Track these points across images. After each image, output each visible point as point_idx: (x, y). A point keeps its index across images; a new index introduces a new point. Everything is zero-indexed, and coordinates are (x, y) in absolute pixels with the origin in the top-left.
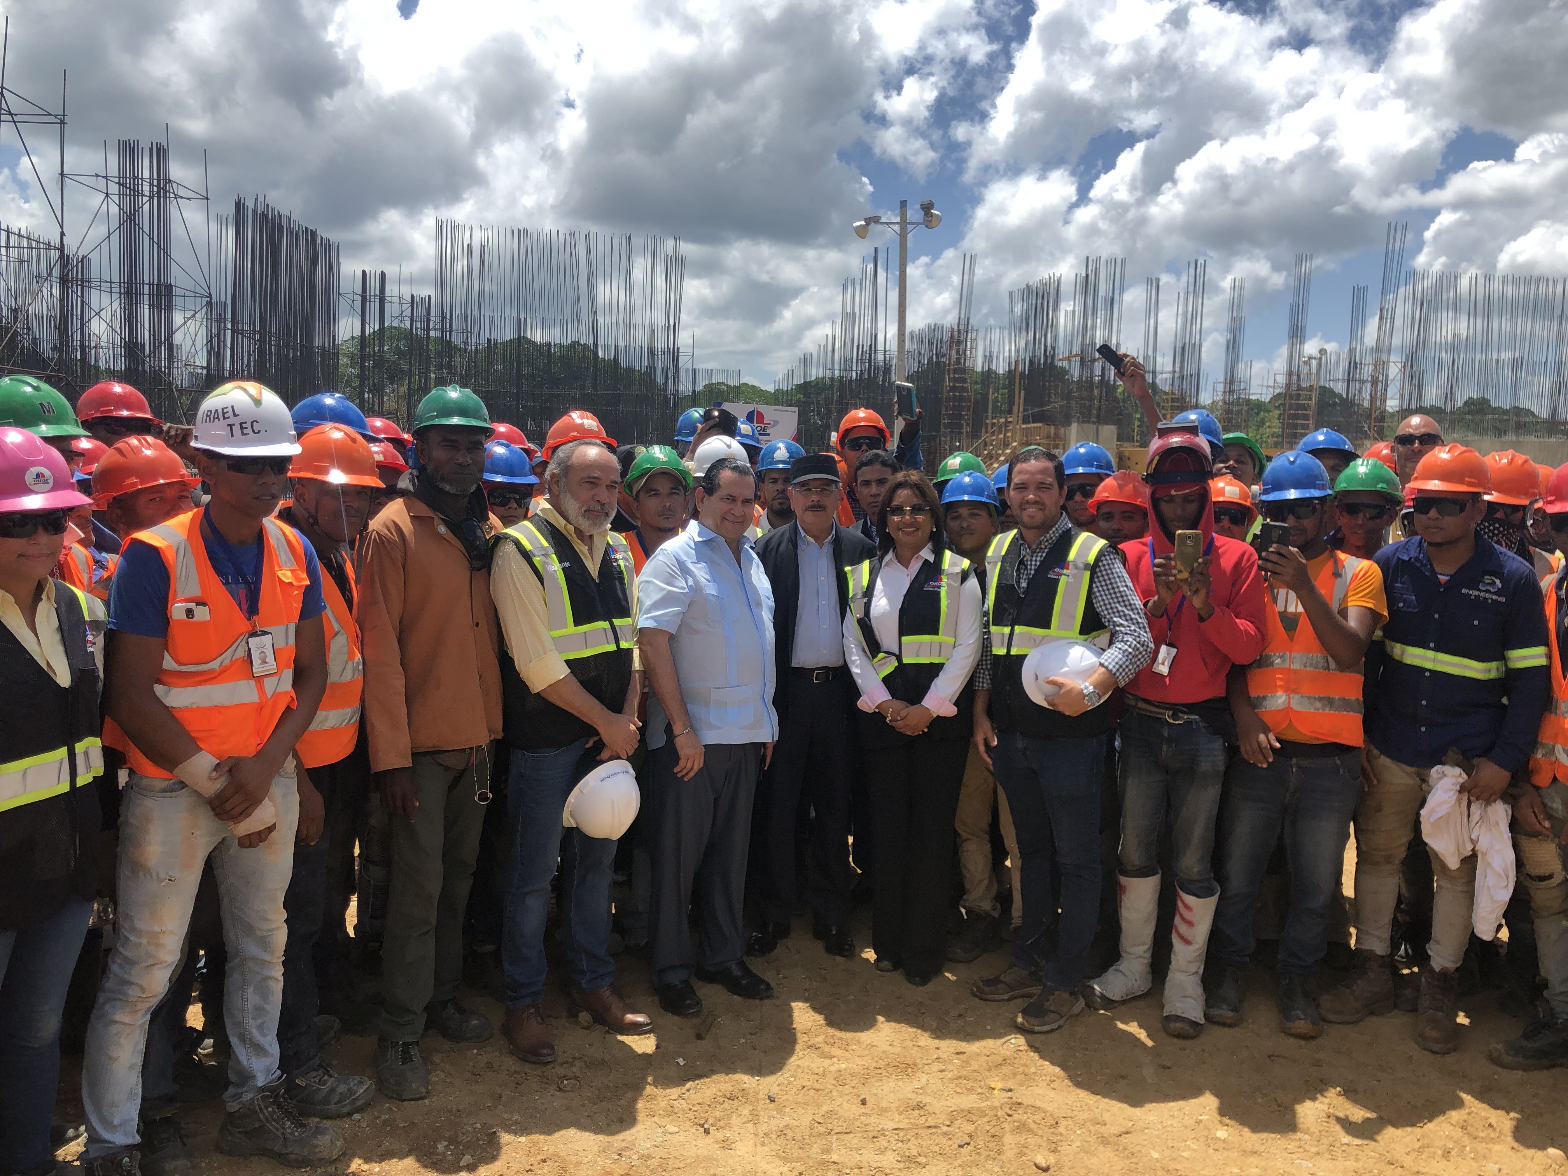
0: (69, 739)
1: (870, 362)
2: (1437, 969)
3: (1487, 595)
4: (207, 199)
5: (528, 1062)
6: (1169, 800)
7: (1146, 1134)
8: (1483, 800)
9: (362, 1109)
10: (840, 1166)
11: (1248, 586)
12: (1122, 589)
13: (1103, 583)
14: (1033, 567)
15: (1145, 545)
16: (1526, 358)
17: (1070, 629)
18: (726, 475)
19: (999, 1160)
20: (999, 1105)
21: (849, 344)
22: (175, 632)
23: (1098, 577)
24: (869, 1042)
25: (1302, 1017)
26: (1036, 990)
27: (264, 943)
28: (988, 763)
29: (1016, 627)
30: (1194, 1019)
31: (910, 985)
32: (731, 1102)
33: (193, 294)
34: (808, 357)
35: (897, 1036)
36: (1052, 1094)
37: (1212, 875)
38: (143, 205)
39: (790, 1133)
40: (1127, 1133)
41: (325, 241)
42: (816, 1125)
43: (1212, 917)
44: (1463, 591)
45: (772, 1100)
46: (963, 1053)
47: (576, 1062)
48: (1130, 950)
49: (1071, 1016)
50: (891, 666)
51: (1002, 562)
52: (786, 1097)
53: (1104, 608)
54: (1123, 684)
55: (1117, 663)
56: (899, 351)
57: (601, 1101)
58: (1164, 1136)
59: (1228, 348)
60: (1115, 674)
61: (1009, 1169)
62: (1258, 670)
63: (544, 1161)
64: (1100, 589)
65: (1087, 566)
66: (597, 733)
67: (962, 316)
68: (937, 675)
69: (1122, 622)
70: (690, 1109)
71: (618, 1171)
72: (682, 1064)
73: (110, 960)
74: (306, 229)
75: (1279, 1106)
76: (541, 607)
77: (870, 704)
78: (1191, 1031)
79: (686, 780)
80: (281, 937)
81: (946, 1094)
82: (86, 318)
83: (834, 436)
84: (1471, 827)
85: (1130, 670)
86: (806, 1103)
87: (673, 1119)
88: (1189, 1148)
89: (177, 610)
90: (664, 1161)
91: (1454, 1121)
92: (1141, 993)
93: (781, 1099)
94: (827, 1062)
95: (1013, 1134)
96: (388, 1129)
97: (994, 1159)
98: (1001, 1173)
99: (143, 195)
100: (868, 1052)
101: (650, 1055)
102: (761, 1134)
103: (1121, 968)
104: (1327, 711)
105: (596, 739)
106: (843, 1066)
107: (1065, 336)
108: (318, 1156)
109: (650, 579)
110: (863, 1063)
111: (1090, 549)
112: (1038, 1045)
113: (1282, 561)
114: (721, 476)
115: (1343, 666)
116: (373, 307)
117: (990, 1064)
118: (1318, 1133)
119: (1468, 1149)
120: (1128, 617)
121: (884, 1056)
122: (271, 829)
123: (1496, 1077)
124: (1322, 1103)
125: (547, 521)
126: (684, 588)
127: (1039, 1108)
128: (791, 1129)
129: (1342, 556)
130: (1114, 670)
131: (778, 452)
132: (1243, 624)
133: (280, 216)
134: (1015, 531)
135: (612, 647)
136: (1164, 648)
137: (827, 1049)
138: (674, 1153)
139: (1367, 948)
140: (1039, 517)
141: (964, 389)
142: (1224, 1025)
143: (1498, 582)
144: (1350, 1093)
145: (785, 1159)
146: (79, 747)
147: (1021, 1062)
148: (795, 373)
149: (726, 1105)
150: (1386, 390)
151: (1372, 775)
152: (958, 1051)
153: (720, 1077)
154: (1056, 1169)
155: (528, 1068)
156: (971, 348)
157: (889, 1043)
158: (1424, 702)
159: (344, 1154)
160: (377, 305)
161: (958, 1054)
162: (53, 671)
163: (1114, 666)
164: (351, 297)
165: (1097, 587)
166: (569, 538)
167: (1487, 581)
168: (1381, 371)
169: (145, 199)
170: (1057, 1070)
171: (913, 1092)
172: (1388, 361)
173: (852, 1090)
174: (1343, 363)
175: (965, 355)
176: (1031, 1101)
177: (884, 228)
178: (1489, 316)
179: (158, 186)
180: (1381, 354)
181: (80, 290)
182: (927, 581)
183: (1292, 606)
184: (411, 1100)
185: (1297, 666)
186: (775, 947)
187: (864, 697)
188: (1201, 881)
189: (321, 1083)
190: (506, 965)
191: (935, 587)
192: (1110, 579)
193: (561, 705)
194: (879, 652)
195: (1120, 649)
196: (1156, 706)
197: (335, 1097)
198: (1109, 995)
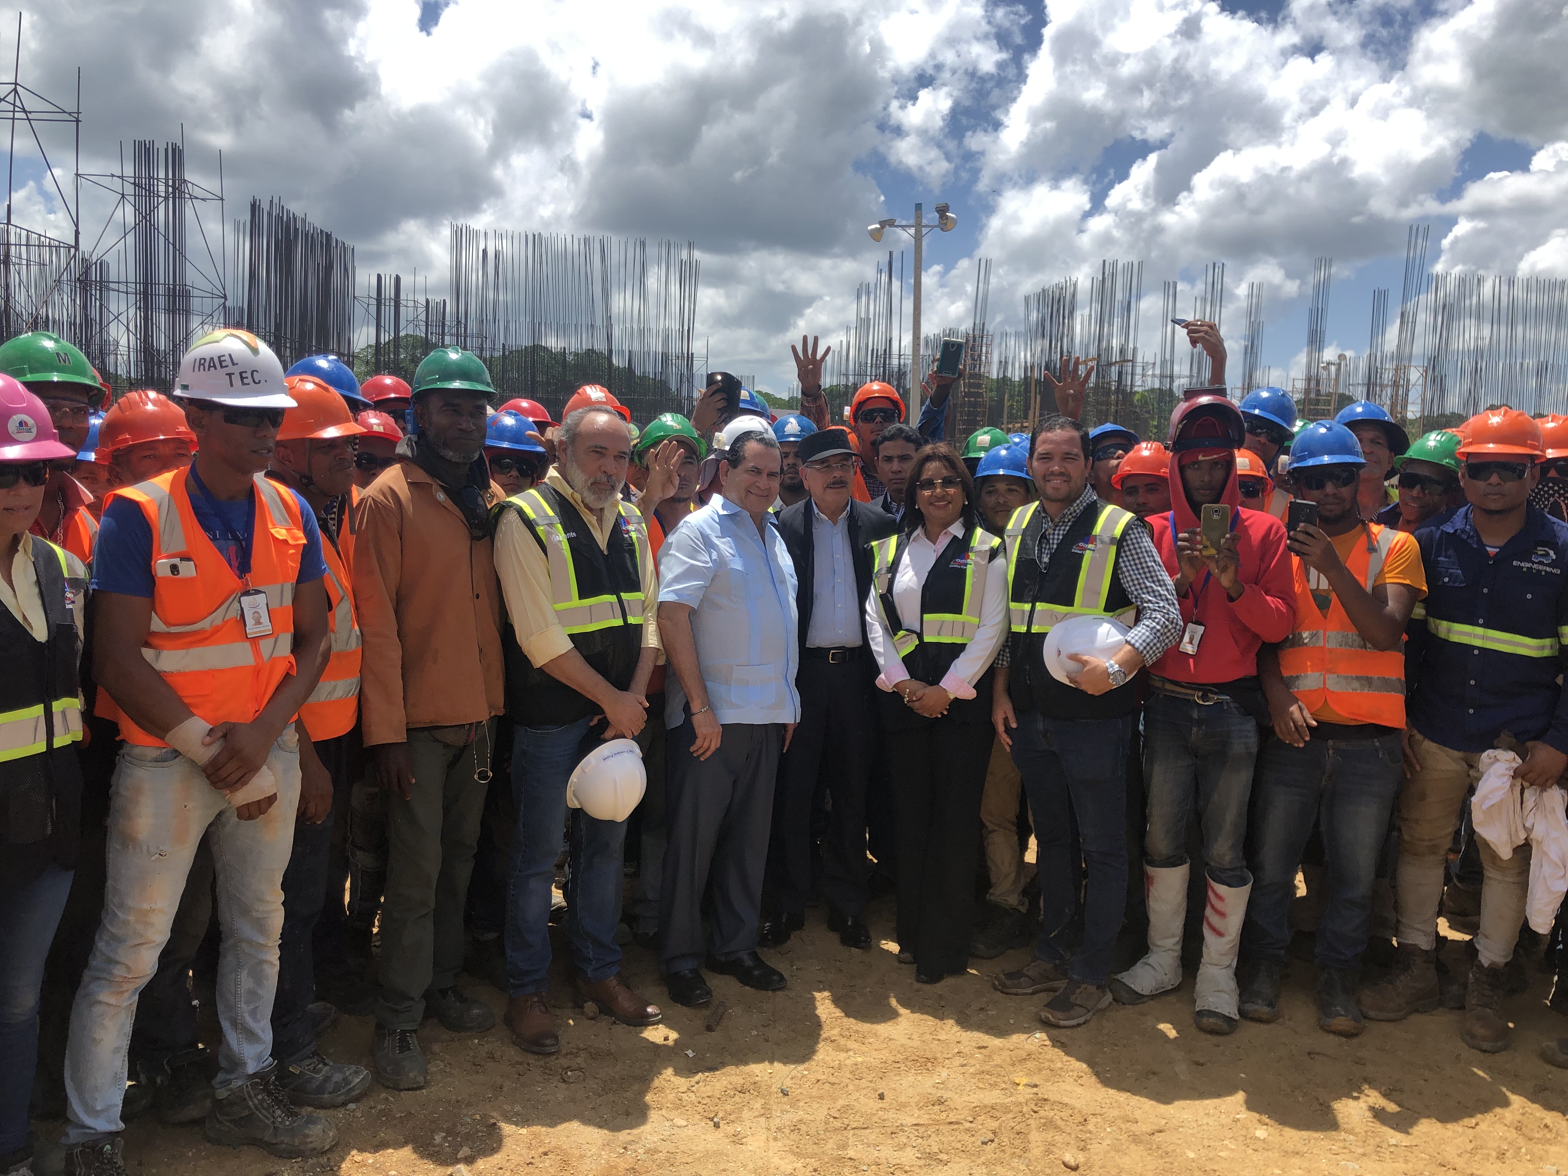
0: (46, 697)
1: (884, 367)
2: (1486, 963)
3: (1541, 567)
4: (222, 199)
5: (530, 1052)
6: (1197, 788)
7: (1180, 1132)
8: (1536, 785)
10: (856, 1163)
11: (1278, 560)
12: (1150, 564)
13: (1130, 558)
14: (1055, 541)
15: (1168, 519)
16: (1551, 361)
17: (1095, 606)
18: (751, 446)
19: (1026, 1158)
20: (1024, 1101)
21: (863, 352)
22: (162, 590)
23: (1125, 552)
24: (886, 1035)
25: (1343, 1013)
26: (1062, 984)
27: (260, 925)
28: (1006, 744)
29: (1038, 604)
30: (1227, 1014)
32: (742, 1095)
33: (211, 295)
35: (916, 1030)
36: (1079, 1090)
37: (1245, 862)
38: (158, 204)
39: (804, 1128)
40: (1160, 1132)
41: (340, 244)
42: (832, 1119)
43: (1245, 909)
44: (1515, 563)
45: (785, 1094)
46: (987, 1047)
47: (581, 1052)
48: (1159, 943)
49: (1098, 1011)
50: (910, 647)
51: (1023, 535)
52: (799, 1091)
53: (1131, 584)
54: (1151, 662)
55: (1144, 641)
56: (913, 359)
57: (607, 1093)
58: (1200, 1135)
59: (1246, 353)
60: (1142, 652)
61: (1036, 1167)
62: (1290, 649)
63: (546, 1154)
64: (1128, 564)
65: (1113, 540)
66: (602, 711)
67: (978, 321)
68: (958, 657)
69: (1150, 598)
70: (700, 1103)
71: (623, 1165)
72: (691, 1056)
73: (97, 937)
74: (321, 231)
75: (1321, 1105)
76: (544, 579)
77: (888, 684)
78: (1225, 1026)
79: (702, 759)
80: (277, 919)
81: (968, 1089)
82: (105, 323)
83: (847, 411)
84: (1525, 815)
85: (1158, 648)
86: (821, 1097)
87: (681, 1113)
88: (1226, 1147)
89: (161, 566)
90: (671, 1156)
91: (1507, 1122)
92: (1171, 987)
93: (795, 1092)
94: (842, 1056)
95: (1039, 1131)
96: (384, 1119)
97: (1020, 1157)
98: (1027, 1171)
99: (158, 196)
100: (886, 1045)
102: (774, 1129)
103: (1150, 961)
104: (1366, 691)
105: (600, 717)
106: (860, 1059)
107: (1081, 342)
108: (310, 1146)
109: (672, 552)
110: (881, 1056)
111: (1117, 523)
112: (1063, 1040)
113: (1309, 540)
114: (748, 448)
115: (1381, 647)
116: (388, 312)
117: (1014, 1059)
118: (1363, 1133)
119: (1523, 1150)
120: (1157, 594)
121: (902, 1050)
122: (271, 800)
123: (1550, 1076)
124: (1365, 1102)
125: (554, 490)
126: (707, 562)
127: (1066, 1105)
128: (805, 1124)
129: (1375, 529)
130: (1141, 648)
131: (789, 426)
132: (1272, 601)
133: (295, 219)
134: (1037, 503)
135: (619, 622)
136: (1191, 627)
137: (842, 1042)
138: (682, 1148)
139: (1410, 942)
140: (1064, 489)
141: (980, 395)
142: (1260, 1020)
143: (1552, 553)
145: (799, 1155)
146: (57, 706)
147: (1046, 1057)
149: (737, 1099)
150: (1407, 395)
151: (1414, 762)
152: (980, 1045)
153: (731, 1069)
154: (1085, 1168)
155: (531, 1059)
156: (987, 353)
157: (907, 1036)
158: (1472, 682)
159: (336, 1145)
160: (392, 308)
161: (979, 1048)
162: (30, 624)
163: (1141, 644)
164: (366, 300)
165: (1124, 562)
166: (577, 507)
167: (1540, 553)
168: (1402, 376)
169: (161, 199)
170: (1084, 1066)
171: (934, 1087)
172: (1409, 366)
173: (870, 1084)
174: (1363, 365)
175: (980, 360)
176: (1057, 1098)
177: (899, 231)
178: (1512, 324)
179: (173, 186)
180: (1402, 360)
181: (98, 292)
182: (953, 558)
183: (1324, 584)
184: (409, 1090)
185: (1331, 645)
186: (789, 938)
187: (882, 676)
188: (1233, 870)
189: (316, 1071)
190: (509, 952)
191: (961, 564)
192: (1137, 554)
193: (564, 681)
194: (901, 629)
195: (1148, 626)
196: (1182, 687)
197: (330, 1086)
198: (1138, 989)
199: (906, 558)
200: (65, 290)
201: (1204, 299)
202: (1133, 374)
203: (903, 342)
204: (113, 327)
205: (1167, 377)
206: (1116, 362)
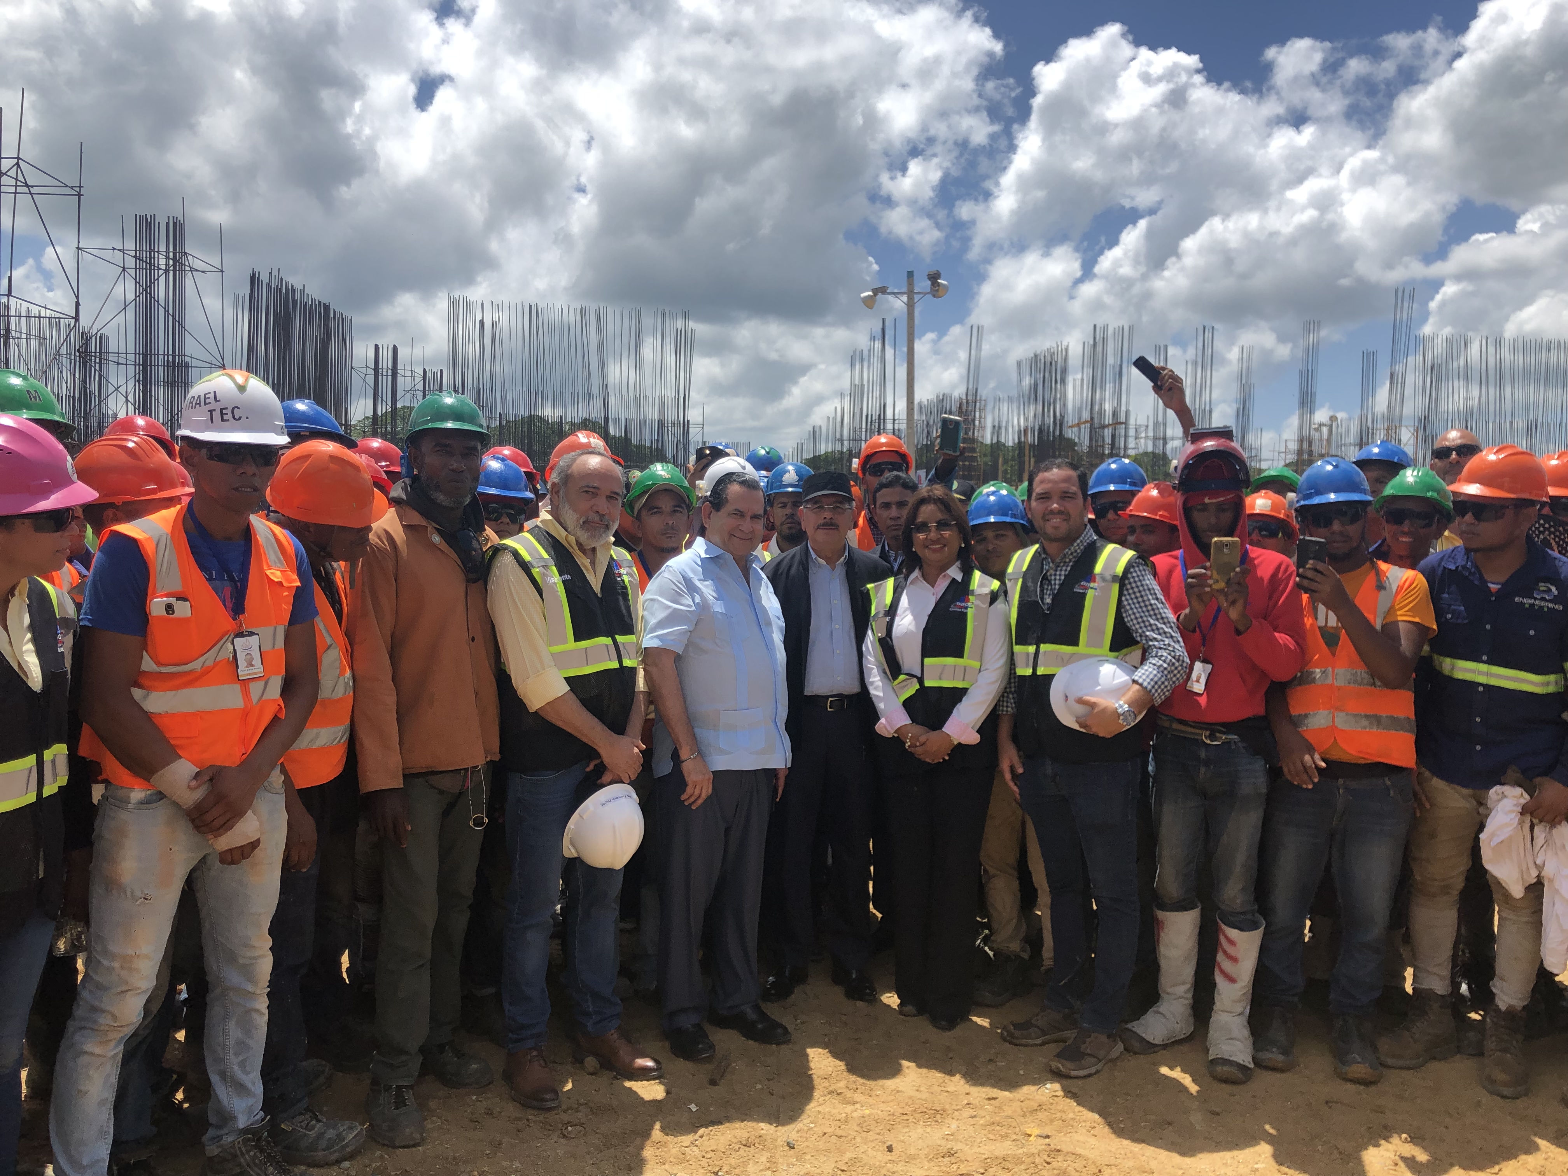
0: (37, 747)
2: (1503, 1007)
3: (1543, 604)
4: (222, 272)
5: (529, 1107)
6: (1207, 827)
8: (1547, 822)
9: (351, 1157)
11: (1287, 598)
12: (1153, 602)
13: (1133, 596)
14: (1057, 582)
15: (1176, 558)
16: (1540, 420)
17: (1101, 646)
18: (734, 488)
20: (1036, 1151)
21: (858, 418)
22: (155, 628)
23: (1127, 590)
24: (893, 1087)
25: (1359, 1060)
26: (1071, 1034)
27: (248, 972)
28: (1013, 792)
29: (1042, 646)
30: (1242, 1062)
31: (935, 1030)
32: (747, 1149)
33: (209, 365)
34: (817, 430)
35: (924, 1081)
36: (1093, 1141)
37: (1256, 906)
38: (159, 277)
41: (338, 315)
42: (839, 1172)
43: (1257, 954)
44: (1516, 599)
45: (791, 1147)
46: (995, 1099)
47: (582, 1107)
48: (1169, 990)
49: (1110, 1061)
50: (912, 688)
51: (1023, 578)
52: (806, 1144)
53: (1135, 622)
54: (1158, 702)
55: (1152, 680)
56: (908, 424)
57: (608, 1149)
59: (1238, 416)
60: (1150, 691)
62: (1299, 688)
64: (1130, 602)
65: (1115, 578)
66: (598, 755)
67: (971, 387)
68: (961, 701)
69: (1155, 636)
70: (704, 1157)
72: (694, 1110)
74: (320, 302)
75: (1340, 1153)
76: (539, 621)
77: (889, 729)
78: (1240, 1076)
79: (694, 808)
80: (265, 965)
81: (978, 1140)
82: (104, 395)
84: (1535, 854)
85: (1166, 687)
86: (828, 1150)
87: (685, 1167)
89: (156, 605)
91: (1531, 1168)
92: (1183, 1036)
93: (801, 1146)
94: (849, 1108)
99: (159, 269)
100: (893, 1098)
101: (659, 1101)
103: (1161, 1009)
104: (1375, 730)
105: (597, 762)
106: (867, 1112)
107: (1074, 407)
109: (655, 597)
110: (889, 1109)
111: (1118, 560)
112: (1074, 1090)
113: (1319, 577)
114: (729, 491)
115: (1389, 685)
116: (386, 382)
117: (1025, 1110)
120: (1161, 631)
121: (910, 1102)
122: (254, 845)
124: (1387, 1150)
125: (548, 533)
126: (690, 606)
127: (1080, 1156)
129: (1383, 566)
130: (1149, 687)
131: (789, 476)
132: (1281, 638)
133: (293, 291)
134: (1037, 546)
135: (615, 665)
136: (1198, 665)
137: (849, 1094)
139: (1424, 991)
140: (1064, 528)
141: (974, 459)
142: (1274, 1069)
143: (1553, 589)
144: (1415, 1139)
146: (48, 755)
147: (1058, 1108)
148: (805, 447)
149: (742, 1152)
151: (1424, 799)
152: (989, 1096)
153: (736, 1124)
155: (531, 1115)
156: (980, 417)
157: (916, 1088)
158: (1478, 719)
160: (390, 378)
161: (989, 1099)
162: (25, 672)
163: (1149, 683)
164: (364, 370)
165: (1127, 600)
166: (571, 550)
167: (1541, 589)
169: (161, 272)
170: (1097, 1116)
171: (943, 1138)
172: (1400, 426)
173: (877, 1136)
174: (1354, 429)
175: (974, 425)
176: (1070, 1148)
177: (890, 298)
178: (1501, 384)
179: (174, 259)
180: (1393, 422)
181: (97, 365)
182: (953, 601)
183: (1333, 621)
184: (404, 1147)
185: (1340, 682)
186: (792, 992)
187: (883, 720)
188: (1244, 913)
189: (308, 1128)
190: (506, 1006)
191: (961, 607)
192: (1140, 592)
193: (560, 724)
194: (900, 674)
195: (1154, 665)
196: (1191, 726)
197: (323, 1144)
198: (1150, 1039)
199: (904, 601)
200: (65, 363)
201: (1195, 363)
202: (1126, 437)
203: (897, 408)
204: (111, 401)
205: (1159, 439)
206: (1109, 425)
